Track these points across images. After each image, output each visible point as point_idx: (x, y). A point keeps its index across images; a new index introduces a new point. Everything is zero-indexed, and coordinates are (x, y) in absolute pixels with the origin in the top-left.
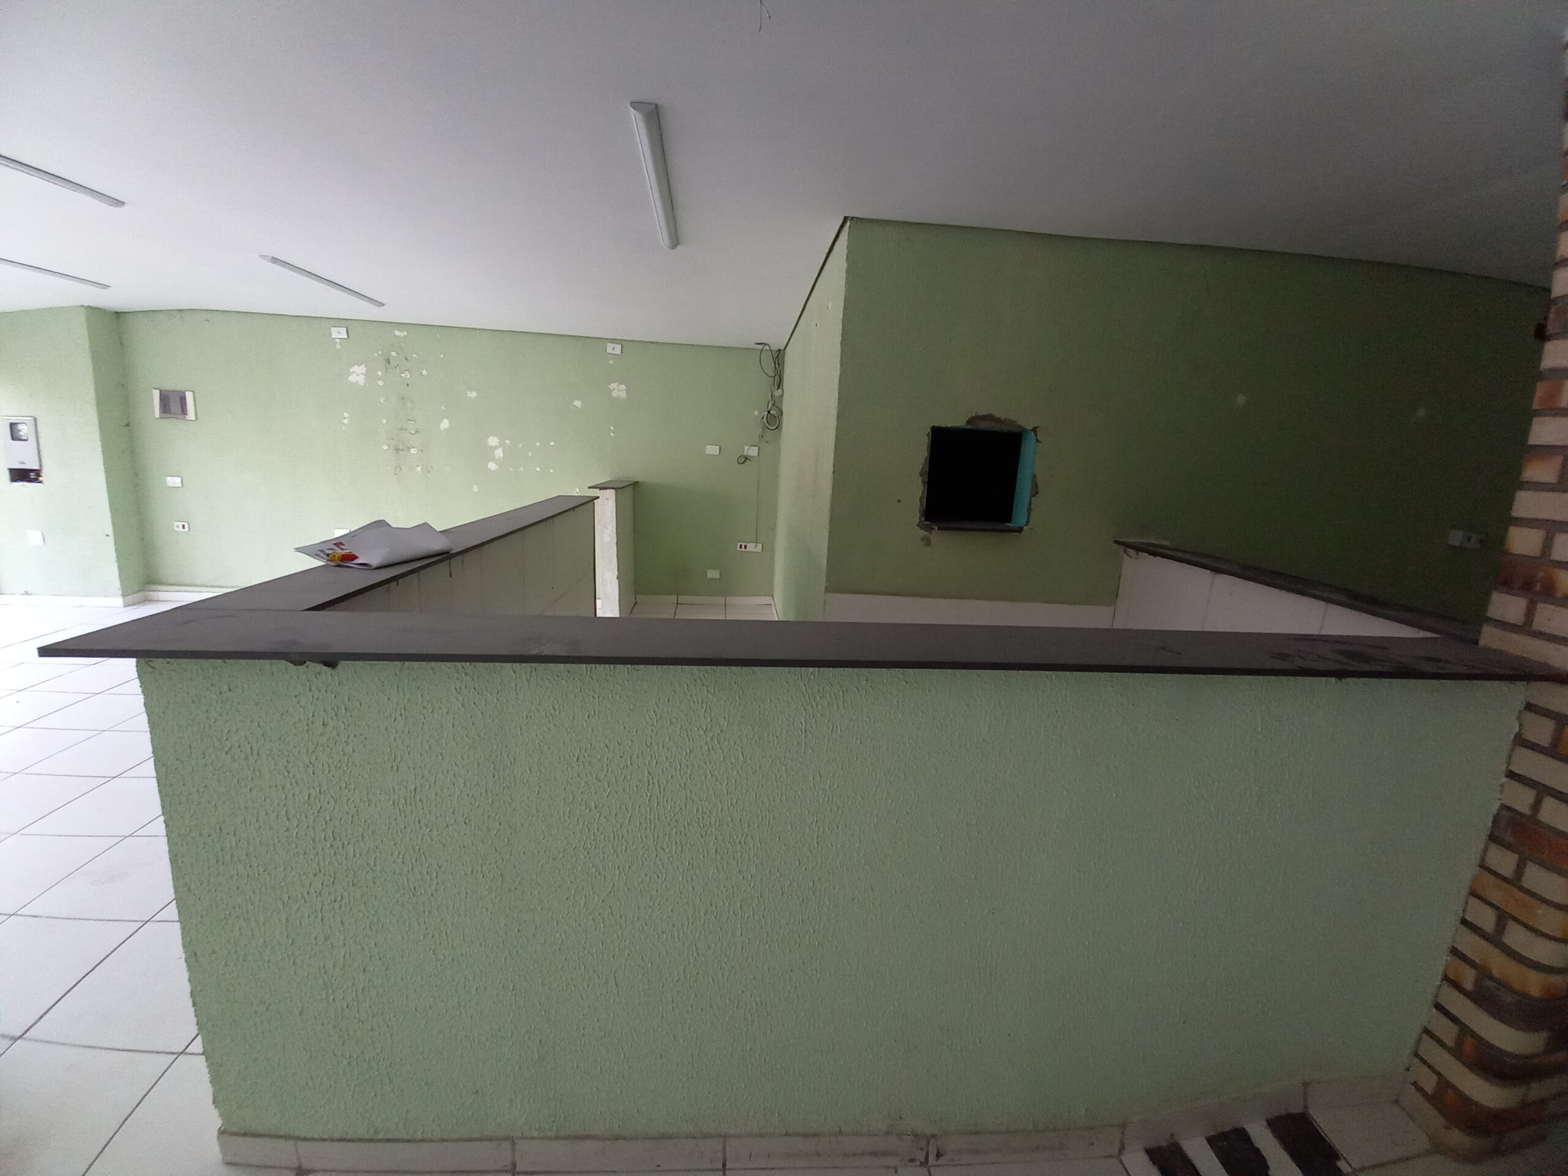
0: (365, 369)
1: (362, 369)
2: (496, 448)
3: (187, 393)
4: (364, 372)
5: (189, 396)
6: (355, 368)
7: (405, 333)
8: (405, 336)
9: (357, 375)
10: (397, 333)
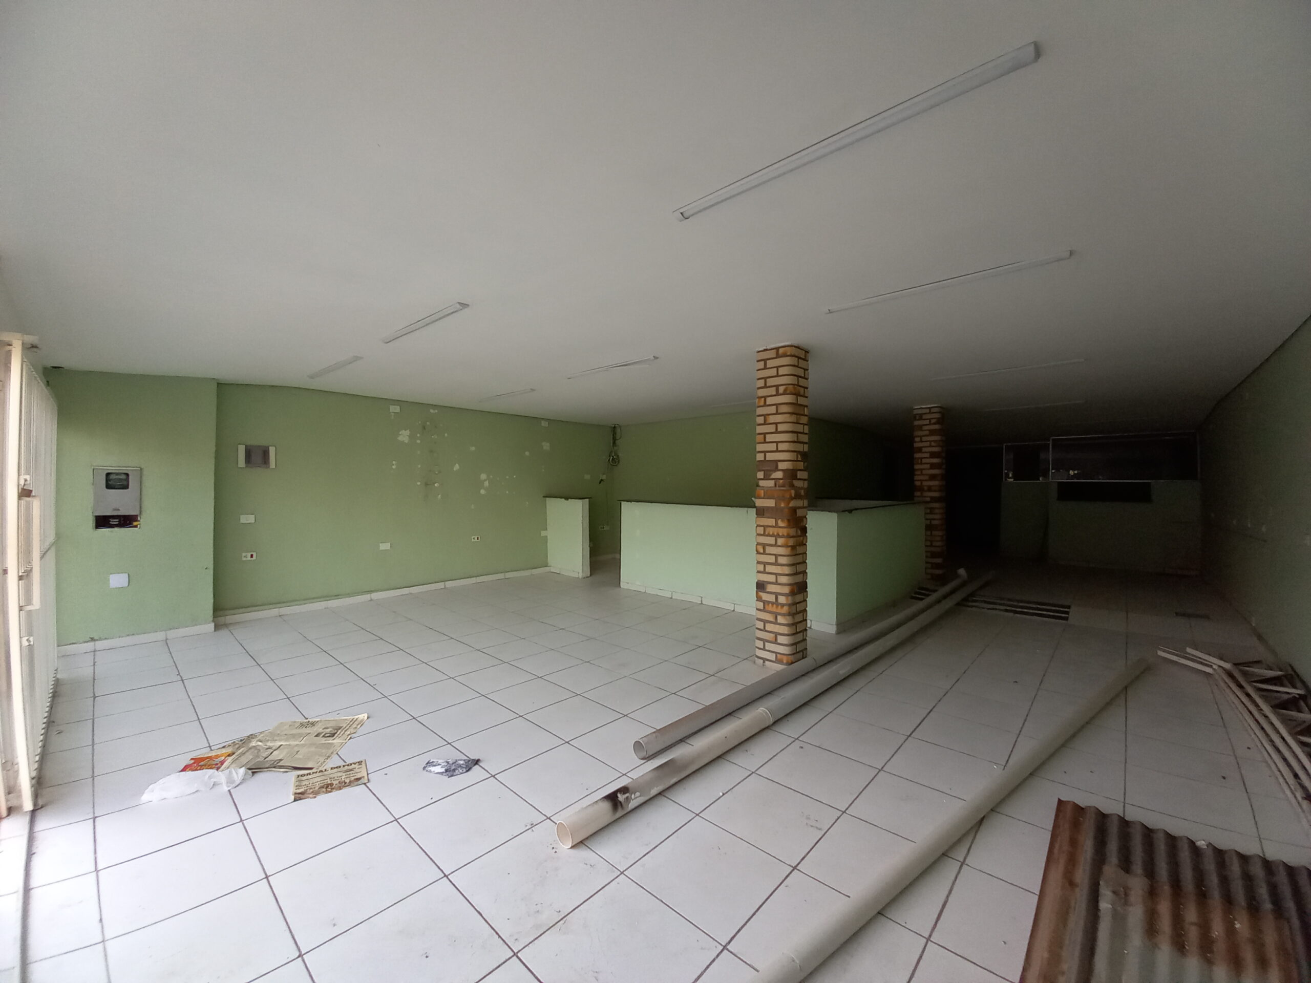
0: (409, 432)
1: (408, 432)
2: (485, 480)
3: (270, 448)
4: (408, 434)
5: (272, 450)
6: (403, 432)
7: (437, 411)
8: (436, 413)
9: (404, 436)
10: (432, 411)
